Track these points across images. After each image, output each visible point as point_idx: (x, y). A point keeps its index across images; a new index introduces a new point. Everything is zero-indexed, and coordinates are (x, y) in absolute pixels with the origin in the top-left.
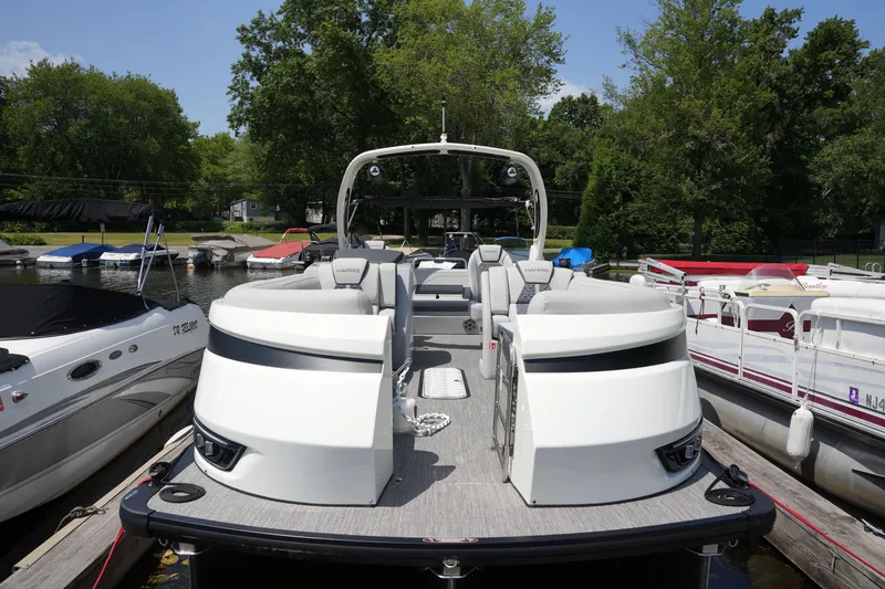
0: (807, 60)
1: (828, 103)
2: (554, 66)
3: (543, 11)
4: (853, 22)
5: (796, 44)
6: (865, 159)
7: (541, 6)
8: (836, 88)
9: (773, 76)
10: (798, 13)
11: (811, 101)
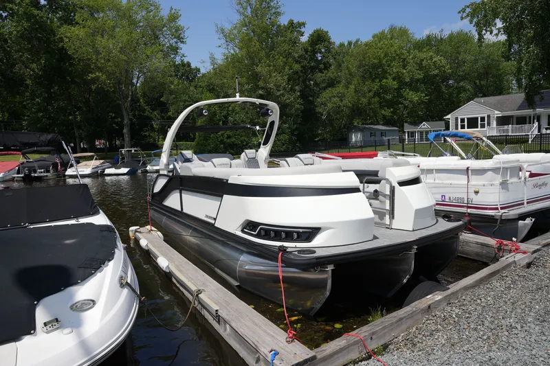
0: (310, 48)
1: (321, 71)
2: (181, 45)
3: (173, 11)
4: (327, 32)
5: (304, 39)
6: (341, 101)
7: (172, 9)
8: (324, 64)
9: (296, 55)
10: (304, 24)
11: (313, 69)
